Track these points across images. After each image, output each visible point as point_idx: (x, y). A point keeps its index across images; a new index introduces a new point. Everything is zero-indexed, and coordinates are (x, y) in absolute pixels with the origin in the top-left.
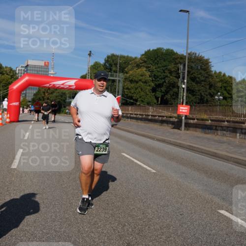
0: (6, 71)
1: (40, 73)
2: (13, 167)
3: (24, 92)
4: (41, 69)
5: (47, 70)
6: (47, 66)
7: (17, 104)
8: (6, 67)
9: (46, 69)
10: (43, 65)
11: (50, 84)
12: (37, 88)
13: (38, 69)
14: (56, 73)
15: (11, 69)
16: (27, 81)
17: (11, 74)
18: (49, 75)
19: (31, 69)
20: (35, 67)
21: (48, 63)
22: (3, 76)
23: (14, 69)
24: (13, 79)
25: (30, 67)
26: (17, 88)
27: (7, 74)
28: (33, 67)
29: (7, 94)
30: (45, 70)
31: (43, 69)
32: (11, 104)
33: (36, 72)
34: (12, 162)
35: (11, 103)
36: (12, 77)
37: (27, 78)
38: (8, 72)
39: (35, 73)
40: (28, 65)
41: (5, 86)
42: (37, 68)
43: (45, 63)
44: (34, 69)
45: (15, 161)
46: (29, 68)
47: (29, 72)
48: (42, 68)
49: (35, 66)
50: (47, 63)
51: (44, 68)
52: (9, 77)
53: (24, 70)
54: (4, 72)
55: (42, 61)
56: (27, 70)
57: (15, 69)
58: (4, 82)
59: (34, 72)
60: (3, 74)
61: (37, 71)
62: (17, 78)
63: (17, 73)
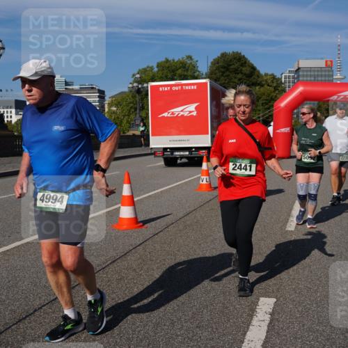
0: (266, 81)
1: (320, 79)
2: (290, 229)
3: (295, 111)
4: (320, 73)
5: (331, 73)
6: (329, 66)
7: (287, 130)
8: (266, 75)
9: (329, 71)
10: (323, 65)
11: (339, 96)
12: (316, 102)
13: (316, 73)
14: (345, 77)
15: (273, 77)
16: (301, 93)
17: (275, 85)
18: (334, 81)
19: (305, 73)
20: (310, 71)
21: (331, 61)
22: (262, 89)
23: (278, 76)
24: (277, 92)
25: (303, 71)
26: (286, 106)
27: (268, 85)
28: (307, 71)
29: (271, 116)
30: (327, 73)
31: (323, 73)
32: (278, 131)
33: (313, 79)
34: (287, 221)
35: (278, 129)
36: (276, 89)
37: (300, 89)
38: (269, 81)
39: (311, 80)
40: (299, 69)
41: (267, 104)
42: (314, 71)
43: (326, 62)
44: (309, 73)
45: (291, 219)
46: (301, 73)
47: (301, 79)
48: (322, 71)
49: (311, 69)
50: (329, 63)
51: (325, 71)
52: (272, 89)
53: (294, 78)
54: (264, 83)
55: (322, 59)
56: (298, 77)
57: (280, 77)
58: (264, 97)
59: (309, 79)
60: (262, 86)
61: (314, 76)
62: (284, 91)
63: (283, 81)
